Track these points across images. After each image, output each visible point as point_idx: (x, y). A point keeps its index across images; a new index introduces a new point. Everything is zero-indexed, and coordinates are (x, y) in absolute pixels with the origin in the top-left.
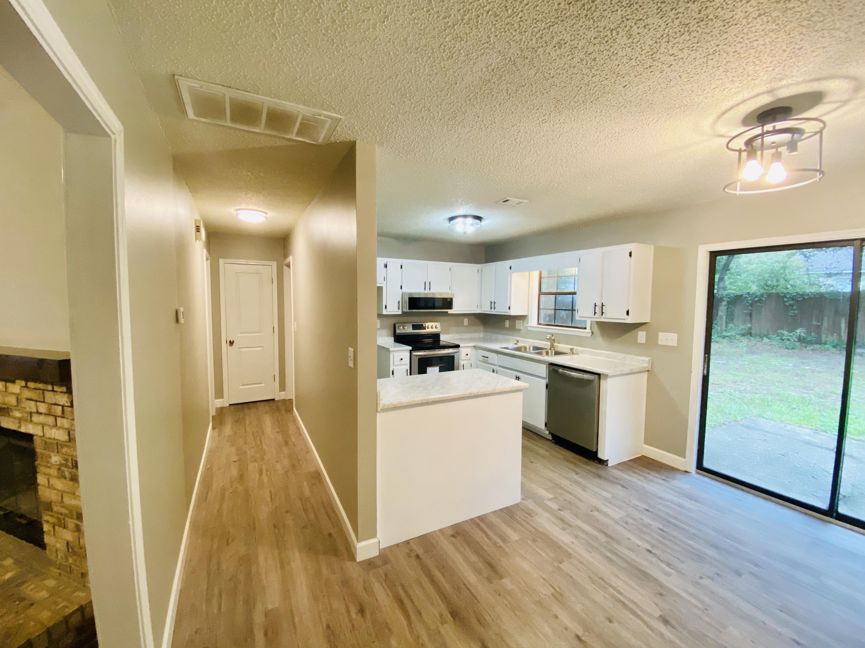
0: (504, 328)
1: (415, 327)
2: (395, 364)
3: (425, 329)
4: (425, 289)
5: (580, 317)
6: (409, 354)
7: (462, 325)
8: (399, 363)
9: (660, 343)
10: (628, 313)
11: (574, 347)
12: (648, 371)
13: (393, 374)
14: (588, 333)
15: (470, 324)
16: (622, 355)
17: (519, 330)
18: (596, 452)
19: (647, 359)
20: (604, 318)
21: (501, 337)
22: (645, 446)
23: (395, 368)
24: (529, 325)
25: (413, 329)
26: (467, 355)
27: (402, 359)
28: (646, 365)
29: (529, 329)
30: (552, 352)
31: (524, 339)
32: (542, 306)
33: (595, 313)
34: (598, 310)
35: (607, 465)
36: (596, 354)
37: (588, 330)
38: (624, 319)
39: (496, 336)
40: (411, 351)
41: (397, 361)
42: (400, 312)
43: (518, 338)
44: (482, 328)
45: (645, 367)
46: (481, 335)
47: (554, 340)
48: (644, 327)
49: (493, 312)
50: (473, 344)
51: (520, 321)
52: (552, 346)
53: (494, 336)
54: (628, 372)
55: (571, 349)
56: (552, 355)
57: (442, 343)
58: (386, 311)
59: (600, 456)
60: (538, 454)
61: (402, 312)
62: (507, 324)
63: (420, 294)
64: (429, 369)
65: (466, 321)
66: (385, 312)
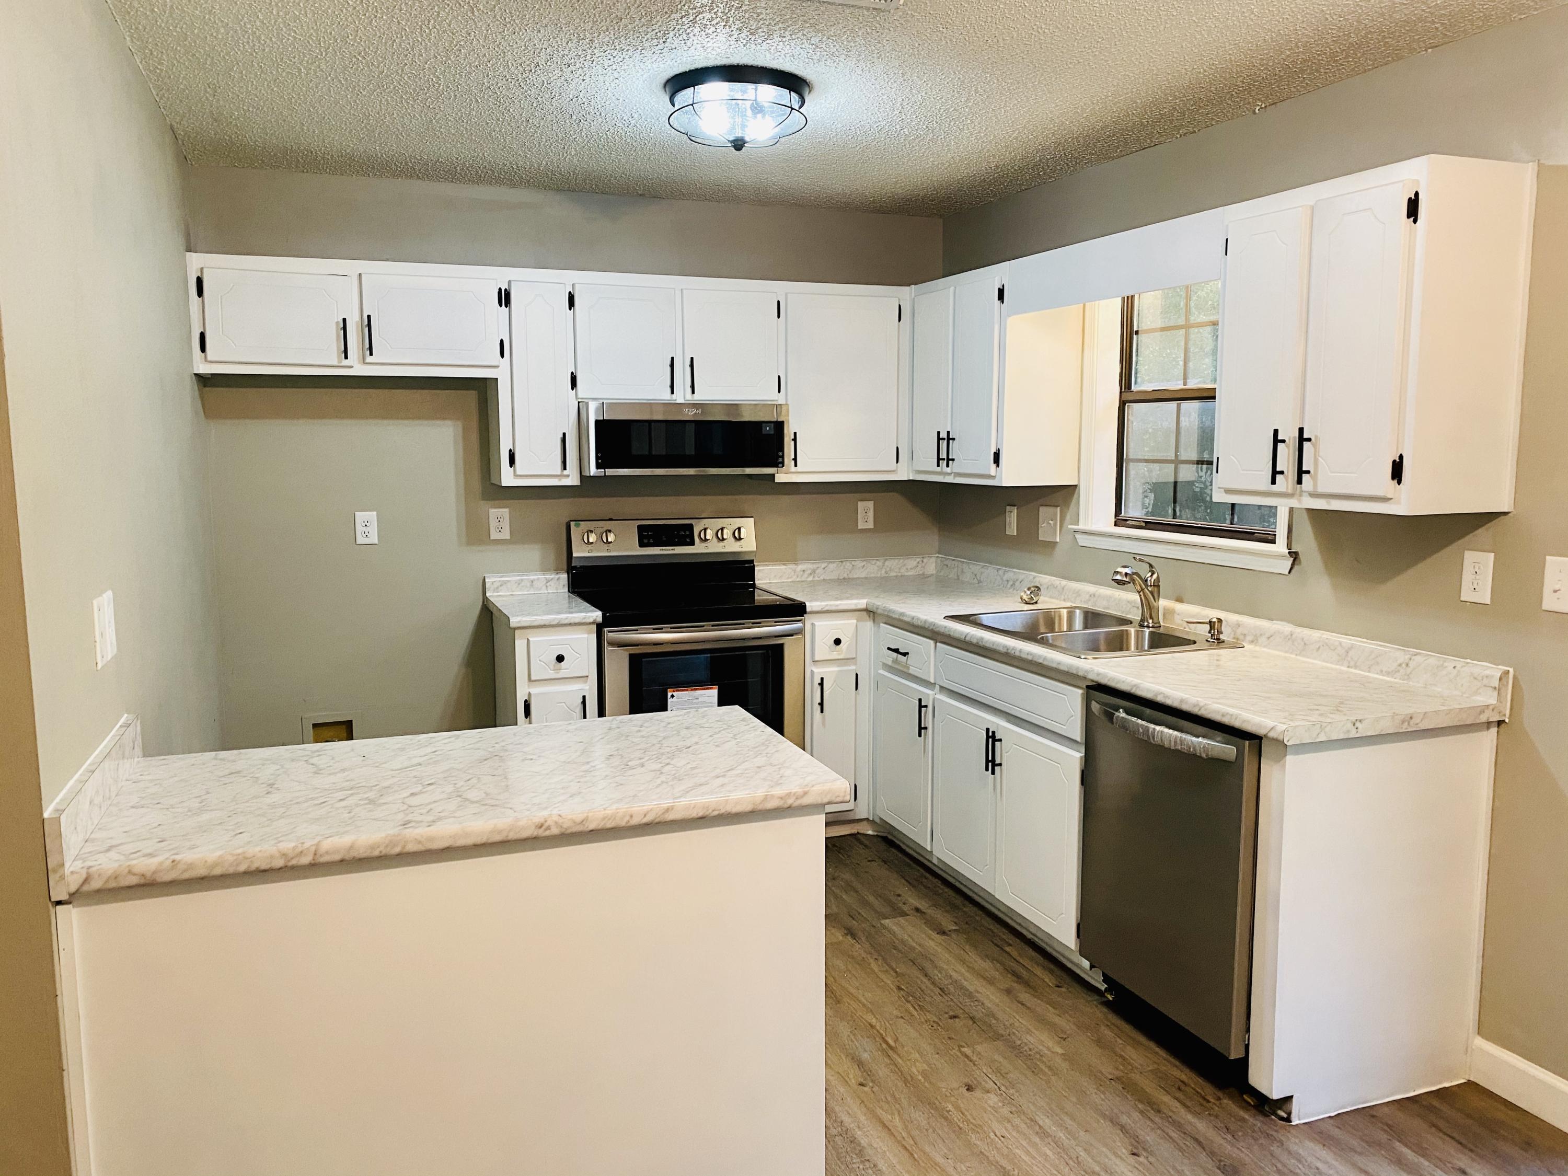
0: (1000, 538)
1: (648, 535)
2: (533, 678)
3: (692, 543)
4: (672, 387)
5: (1228, 491)
6: (594, 637)
7: (850, 526)
8: (552, 674)
9: (1549, 602)
10: (1397, 471)
11: (1222, 615)
12: (1500, 723)
13: (527, 713)
14: (1282, 556)
15: (882, 524)
16: (1395, 654)
17: (1052, 545)
18: (1243, 1063)
19: (1495, 671)
20: (1314, 495)
21: (990, 572)
22: (1479, 1042)
23: (535, 690)
24: (1081, 526)
25: (642, 545)
26: (838, 642)
27: (560, 659)
28: (1490, 699)
29: (1082, 540)
30: (1139, 635)
31: (1064, 582)
32: (1131, 450)
33: (1275, 473)
34: (1286, 457)
35: (1288, 1120)
36: (1304, 647)
37: (1281, 546)
38: (1385, 500)
39: (976, 568)
40: (600, 628)
41: (543, 665)
42: (572, 479)
43: (1044, 580)
44: (932, 538)
45: (1483, 709)
46: (931, 565)
47: (1157, 585)
48: (1482, 534)
49: (947, 476)
50: (862, 603)
51: (1051, 509)
52: (1149, 610)
53: (971, 569)
54: (1388, 727)
55: (1211, 623)
56: (1139, 647)
57: (760, 597)
58: (516, 475)
59: (1257, 1078)
60: (1016, 1050)
61: (583, 478)
62: (1012, 517)
63: (650, 405)
64: (677, 698)
65: (866, 513)
66: (508, 478)
